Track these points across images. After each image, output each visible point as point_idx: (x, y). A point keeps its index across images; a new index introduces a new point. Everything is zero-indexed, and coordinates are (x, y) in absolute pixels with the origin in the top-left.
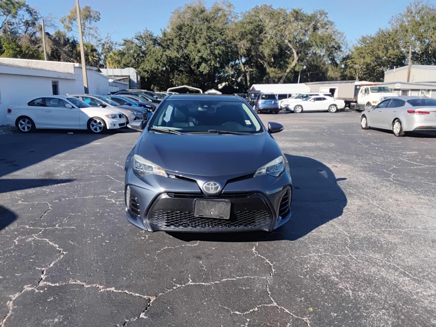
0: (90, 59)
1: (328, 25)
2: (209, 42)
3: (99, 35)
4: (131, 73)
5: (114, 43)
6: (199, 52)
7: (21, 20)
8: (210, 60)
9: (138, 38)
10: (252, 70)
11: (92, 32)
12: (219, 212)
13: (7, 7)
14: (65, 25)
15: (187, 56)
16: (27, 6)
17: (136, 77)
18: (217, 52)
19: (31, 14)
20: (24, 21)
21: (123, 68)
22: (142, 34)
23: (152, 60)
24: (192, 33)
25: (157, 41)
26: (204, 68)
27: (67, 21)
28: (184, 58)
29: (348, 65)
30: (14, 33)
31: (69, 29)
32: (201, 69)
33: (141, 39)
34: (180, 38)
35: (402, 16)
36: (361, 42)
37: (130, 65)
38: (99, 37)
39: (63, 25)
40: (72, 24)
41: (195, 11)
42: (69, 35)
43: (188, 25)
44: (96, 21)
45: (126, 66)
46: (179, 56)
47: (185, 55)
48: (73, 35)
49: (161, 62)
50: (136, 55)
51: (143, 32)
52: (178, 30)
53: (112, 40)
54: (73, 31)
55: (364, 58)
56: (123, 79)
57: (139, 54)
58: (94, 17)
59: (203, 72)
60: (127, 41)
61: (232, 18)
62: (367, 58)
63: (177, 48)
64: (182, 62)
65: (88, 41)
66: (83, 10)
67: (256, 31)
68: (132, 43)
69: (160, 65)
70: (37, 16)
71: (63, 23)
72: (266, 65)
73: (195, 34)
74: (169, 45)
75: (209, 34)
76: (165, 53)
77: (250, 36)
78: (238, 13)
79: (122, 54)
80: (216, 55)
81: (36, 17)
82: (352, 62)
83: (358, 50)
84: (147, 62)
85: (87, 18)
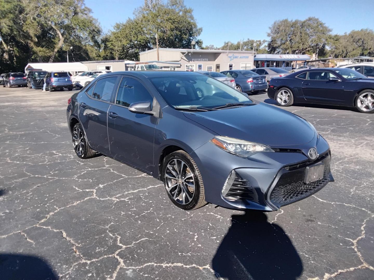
1: (86, 11)
12: (318, 175)
29: (109, 47)
35: (143, 9)
36: (116, 28)
55: (121, 41)
62: (123, 42)
67: (16, 11)
72: (32, 44)
77: (10, 16)
82: (112, 44)
83: (115, 34)
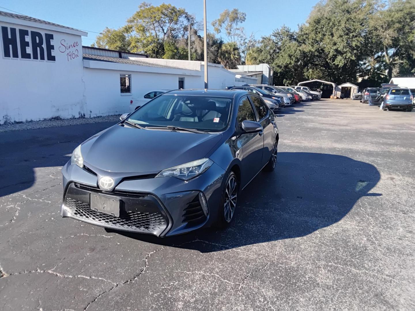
0: (232, 57)
2: (347, 34)
3: (245, 35)
4: (264, 69)
5: (257, 41)
6: (335, 44)
7: (182, 26)
8: (346, 52)
9: (276, 35)
10: (402, 62)
11: (238, 32)
12: (110, 209)
13: (171, 16)
14: (215, 28)
15: (322, 50)
16: (186, 13)
17: (268, 72)
18: (354, 44)
19: (189, 19)
20: (183, 26)
21: (258, 64)
22: (280, 31)
23: (286, 56)
24: (330, 26)
25: (293, 36)
26: (340, 61)
27: (218, 24)
28: (318, 52)
30: (175, 37)
31: (218, 31)
32: (336, 62)
33: (278, 36)
34: (316, 32)
37: (265, 61)
38: (244, 37)
39: (213, 28)
40: (221, 26)
41: (337, 4)
42: (217, 37)
43: (326, 18)
44: (242, 22)
45: (261, 62)
46: (313, 50)
47: (320, 49)
48: (221, 36)
49: (294, 56)
50: (272, 51)
51: (281, 28)
52: (315, 24)
53: (255, 38)
54: (221, 33)
56: (256, 74)
57: (275, 51)
58: (241, 18)
59: (338, 65)
60: (265, 39)
61: (378, 7)
63: (312, 42)
64: (316, 56)
65: (233, 41)
66: (232, 13)
67: (406, 19)
68: (270, 40)
69: (292, 60)
70: (194, 21)
71: (214, 26)
73: (333, 27)
74: (305, 40)
75: (347, 26)
76: (299, 48)
77: (397, 25)
78: (386, 2)
79: (260, 51)
80: (353, 47)
81: (192, 22)
84: (281, 57)
85: (234, 20)
